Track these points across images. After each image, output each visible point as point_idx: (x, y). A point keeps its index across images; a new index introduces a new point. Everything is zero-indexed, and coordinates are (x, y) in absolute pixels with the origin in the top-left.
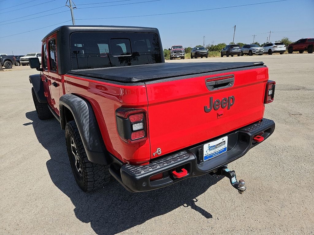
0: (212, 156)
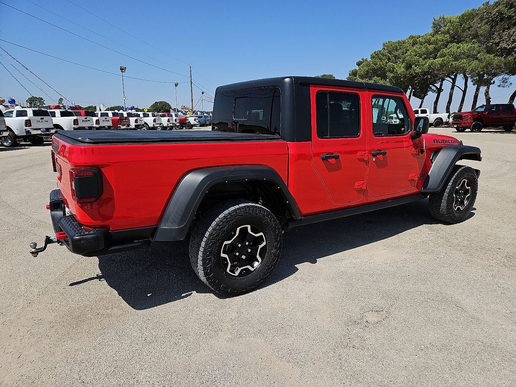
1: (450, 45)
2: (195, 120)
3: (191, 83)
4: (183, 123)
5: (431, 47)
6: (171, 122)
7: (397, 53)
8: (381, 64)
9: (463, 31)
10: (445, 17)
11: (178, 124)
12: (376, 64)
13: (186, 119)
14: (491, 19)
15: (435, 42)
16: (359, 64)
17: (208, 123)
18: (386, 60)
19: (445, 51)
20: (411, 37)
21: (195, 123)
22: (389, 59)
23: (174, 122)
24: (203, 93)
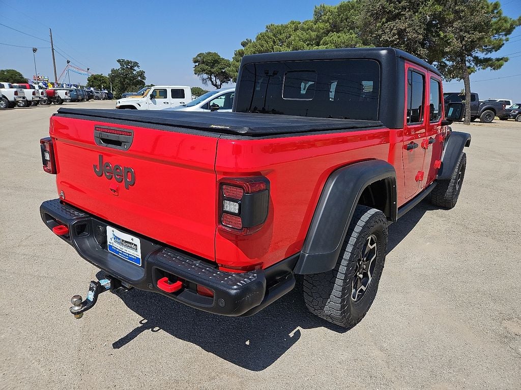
0: (118, 253)
1: (331, 34)
2: (66, 94)
3: (53, 49)
4: (52, 98)
5: (313, 34)
6: (37, 95)
7: (281, 37)
8: (268, 46)
9: (342, 21)
10: (325, 6)
11: (45, 98)
12: (262, 46)
13: (54, 92)
14: (375, 12)
15: (318, 30)
16: (244, 44)
17: (80, 98)
18: (272, 43)
19: (327, 39)
20: (293, 23)
21: (67, 97)
22: (274, 42)
23: (41, 96)
24: (68, 62)
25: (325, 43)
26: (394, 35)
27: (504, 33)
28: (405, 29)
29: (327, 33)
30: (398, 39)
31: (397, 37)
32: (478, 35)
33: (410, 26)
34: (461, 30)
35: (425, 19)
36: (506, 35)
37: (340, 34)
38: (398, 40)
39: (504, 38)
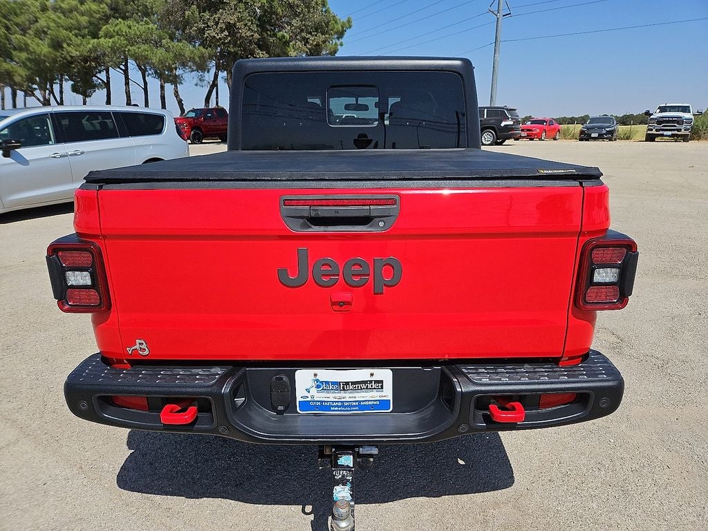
0: (328, 408)
1: (114, 21)
9: (126, 3)
15: (89, 13)
19: (109, 28)
25: (108, 35)
26: (222, 31)
27: (336, 36)
28: (235, 24)
29: (106, 19)
30: (229, 36)
31: (226, 33)
32: (321, 38)
33: (240, 20)
34: (302, 31)
35: (255, 12)
36: (338, 38)
37: (130, 22)
38: (229, 38)
39: (338, 43)
